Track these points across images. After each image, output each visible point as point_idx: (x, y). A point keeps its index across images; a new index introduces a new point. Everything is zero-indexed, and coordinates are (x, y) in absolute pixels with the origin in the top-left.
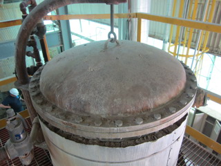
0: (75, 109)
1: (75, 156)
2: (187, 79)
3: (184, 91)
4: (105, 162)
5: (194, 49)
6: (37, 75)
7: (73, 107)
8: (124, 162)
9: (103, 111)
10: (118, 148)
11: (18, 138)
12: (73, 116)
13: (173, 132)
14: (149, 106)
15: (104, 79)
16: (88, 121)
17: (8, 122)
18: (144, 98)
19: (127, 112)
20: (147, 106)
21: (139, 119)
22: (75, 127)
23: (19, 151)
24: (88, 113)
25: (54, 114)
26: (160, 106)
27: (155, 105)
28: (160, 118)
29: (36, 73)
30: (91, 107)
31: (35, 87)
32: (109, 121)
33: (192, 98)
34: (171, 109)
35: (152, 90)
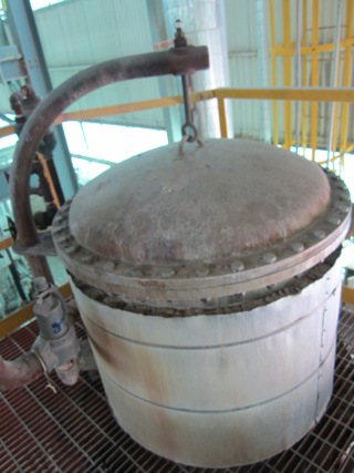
0: (156, 258)
1: (163, 346)
2: (332, 186)
3: (331, 206)
4: (219, 346)
5: (324, 149)
6: (60, 221)
7: (151, 255)
8: (251, 341)
9: (207, 252)
10: (239, 314)
11: (56, 329)
12: (155, 270)
13: (326, 276)
14: (280, 233)
15: (195, 201)
16: (184, 272)
17: (39, 302)
18: (271, 222)
19: (245, 248)
20: (277, 235)
21: (269, 254)
22: (163, 286)
23: (61, 354)
24: (181, 261)
25: (119, 272)
26: (297, 231)
27: (289, 230)
28: (302, 248)
29: (57, 218)
30: (185, 248)
31: (67, 240)
32: (219, 267)
33: (346, 214)
34: (317, 233)
35: (280, 208)
